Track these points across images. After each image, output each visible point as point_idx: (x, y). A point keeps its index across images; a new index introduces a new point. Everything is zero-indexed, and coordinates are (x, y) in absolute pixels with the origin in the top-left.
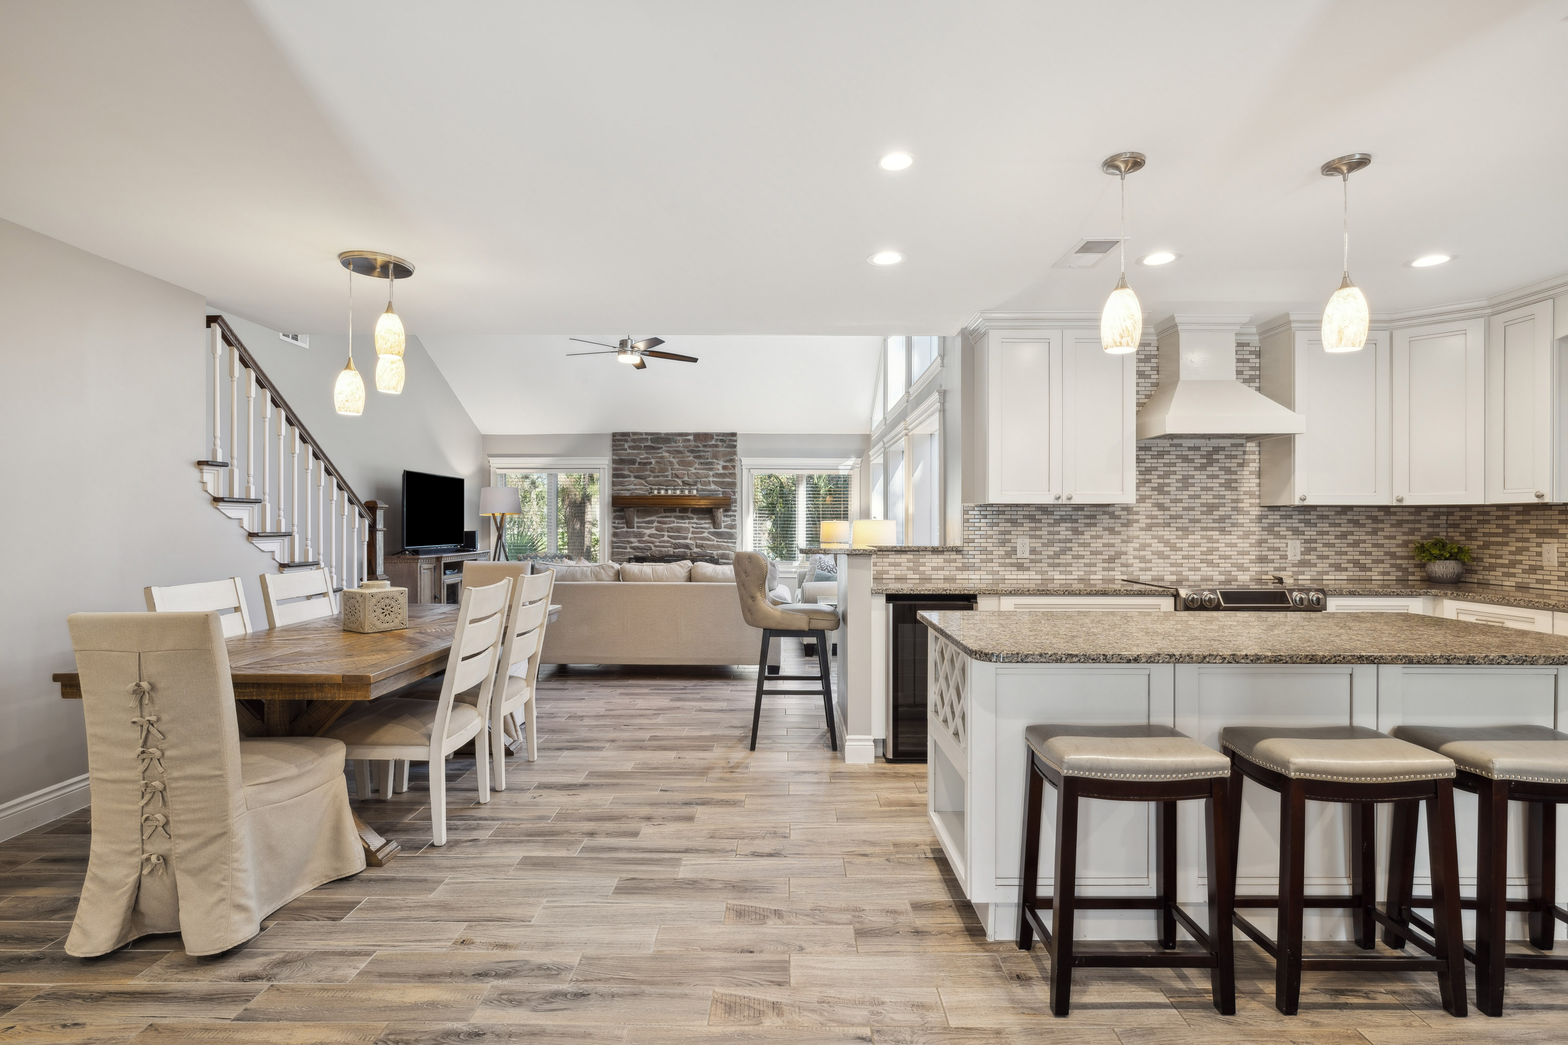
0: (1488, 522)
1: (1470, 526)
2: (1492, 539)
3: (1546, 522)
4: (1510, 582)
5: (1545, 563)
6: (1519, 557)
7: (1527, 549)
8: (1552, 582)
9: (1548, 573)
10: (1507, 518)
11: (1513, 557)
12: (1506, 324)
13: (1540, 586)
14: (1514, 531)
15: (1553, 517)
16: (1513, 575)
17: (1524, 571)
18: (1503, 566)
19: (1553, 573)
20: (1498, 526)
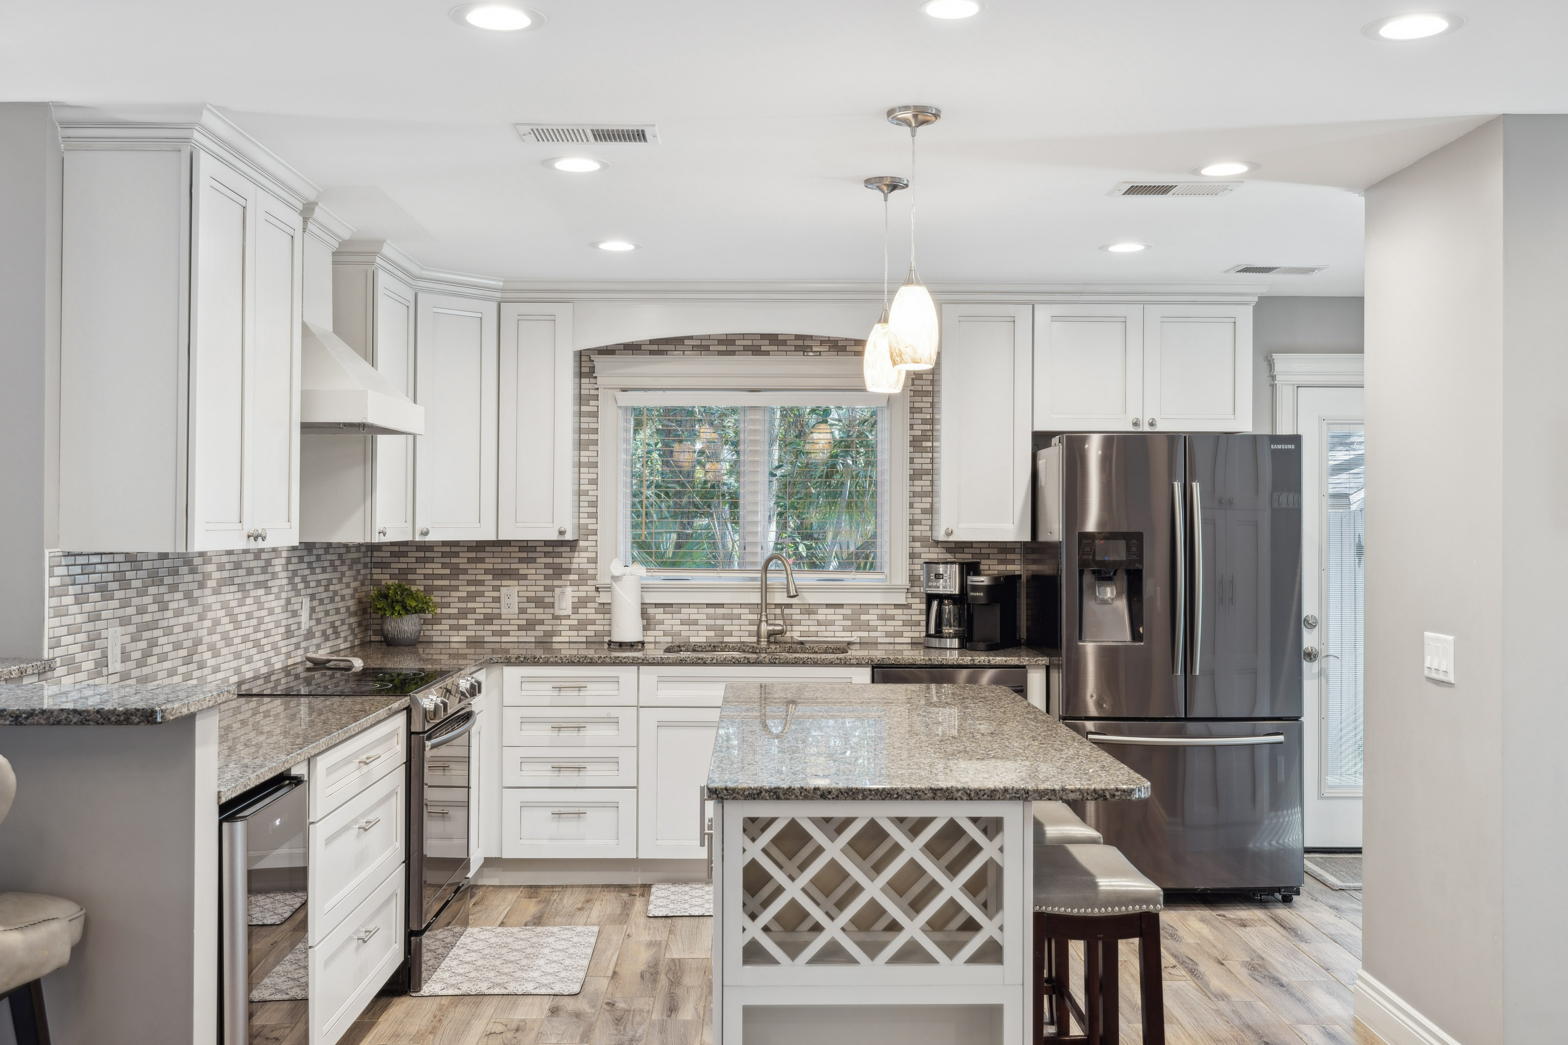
0: (431, 560)
1: (405, 566)
2: (436, 583)
3: (505, 560)
4: (458, 638)
5: (504, 611)
6: (471, 605)
7: (481, 594)
8: (511, 633)
9: (507, 622)
10: (456, 555)
11: (463, 605)
12: (520, 317)
13: (497, 639)
14: (465, 571)
15: (513, 555)
16: (465, 628)
17: (478, 622)
18: (450, 617)
19: (512, 622)
20: (444, 566)
